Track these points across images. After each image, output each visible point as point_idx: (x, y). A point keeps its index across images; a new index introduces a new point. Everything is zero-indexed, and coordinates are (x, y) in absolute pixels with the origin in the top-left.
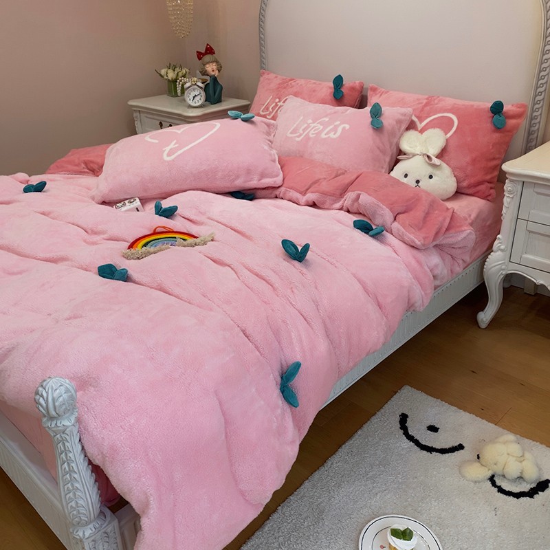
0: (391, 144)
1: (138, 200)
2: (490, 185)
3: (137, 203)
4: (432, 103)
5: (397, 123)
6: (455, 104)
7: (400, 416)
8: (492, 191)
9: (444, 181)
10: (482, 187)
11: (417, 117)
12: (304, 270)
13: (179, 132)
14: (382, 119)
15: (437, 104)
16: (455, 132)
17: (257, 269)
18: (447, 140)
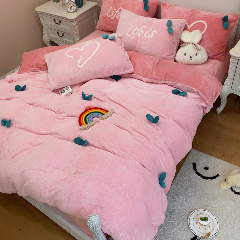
0: (177, 39)
1: (70, 88)
2: (222, 54)
3: (70, 89)
4: (194, 14)
5: (179, 28)
6: (205, 15)
7: (193, 164)
8: (223, 57)
9: (203, 55)
10: (219, 56)
11: (187, 22)
12: (158, 128)
13: (82, 50)
14: (172, 27)
15: (196, 15)
16: (206, 31)
17: (139, 130)
18: (203, 35)
